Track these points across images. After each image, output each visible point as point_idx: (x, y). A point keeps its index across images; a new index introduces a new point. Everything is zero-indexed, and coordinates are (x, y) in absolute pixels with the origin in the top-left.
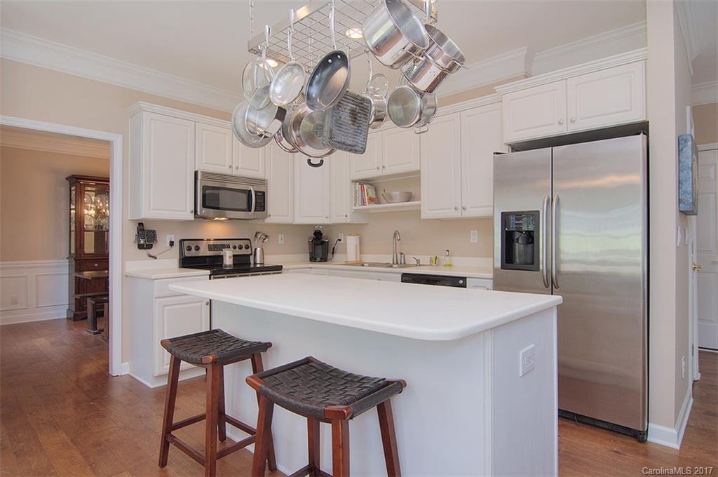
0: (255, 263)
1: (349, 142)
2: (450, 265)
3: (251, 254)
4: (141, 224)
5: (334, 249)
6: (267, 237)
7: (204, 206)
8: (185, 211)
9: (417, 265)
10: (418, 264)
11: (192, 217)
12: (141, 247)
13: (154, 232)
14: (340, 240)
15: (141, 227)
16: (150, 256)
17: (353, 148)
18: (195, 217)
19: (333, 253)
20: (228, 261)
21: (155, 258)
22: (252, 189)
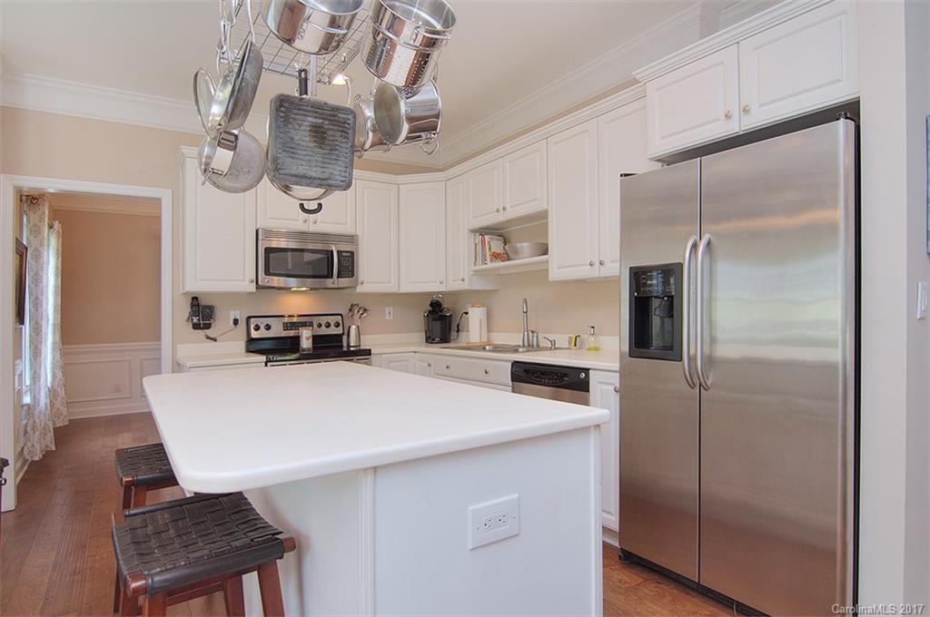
0: (349, 346)
1: (314, 174)
2: (597, 349)
3: (343, 334)
4: (195, 298)
5: (458, 326)
6: (365, 310)
7: (267, 272)
8: (244, 280)
9: (551, 349)
10: (553, 347)
11: (253, 288)
12: (196, 327)
13: (211, 308)
14: (467, 313)
15: (195, 302)
16: (208, 338)
17: (324, 182)
18: (257, 288)
19: (458, 331)
20: (306, 343)
21: (215, 340)
22: (334, 249)
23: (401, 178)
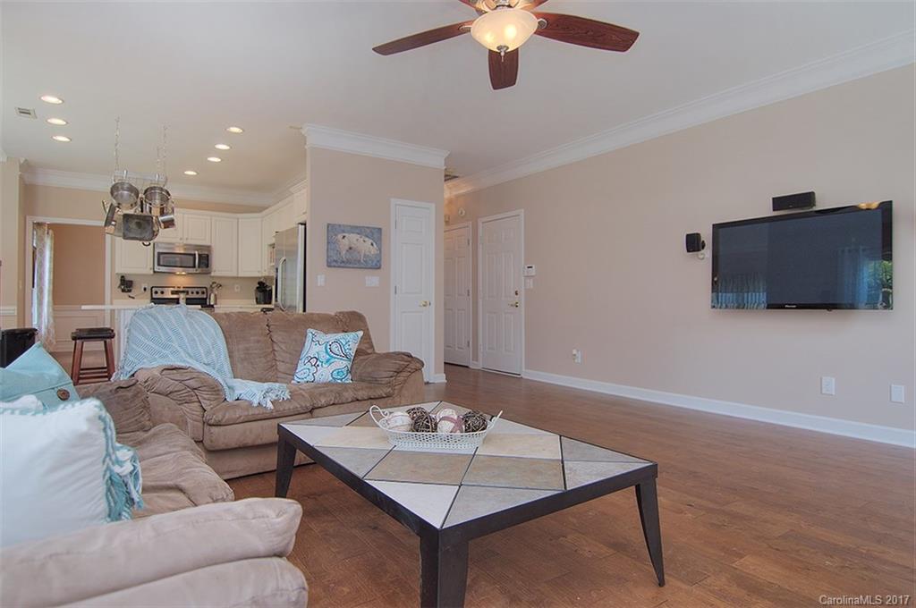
3: (206, 298)
4: (123, 277)
6: (220, 285)
7: (159, 265)
8: (147, 268)
12: (123, 291)
13: (132, 281)
16: (130, 297)
18: (154, 273)
21: (134, 298)
22: (196, 253)
23: (239, 215)
